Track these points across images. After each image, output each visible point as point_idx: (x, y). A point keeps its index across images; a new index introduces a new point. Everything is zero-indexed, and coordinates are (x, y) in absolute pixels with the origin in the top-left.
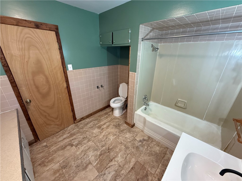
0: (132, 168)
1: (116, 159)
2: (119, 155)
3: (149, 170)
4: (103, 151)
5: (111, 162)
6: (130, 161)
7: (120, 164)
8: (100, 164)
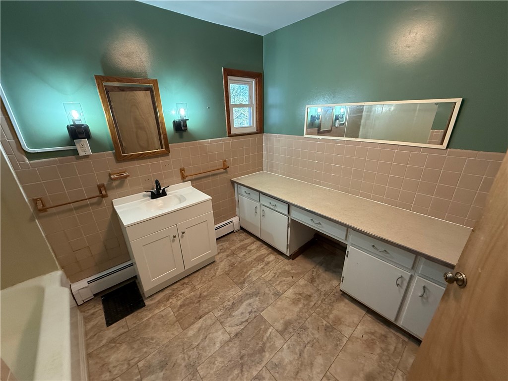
0: (200, 318)
1: (226, 337)
2: (218, 345)
3: (172, 313)
4: (257, 360)
5: (238, 331)
6: (199, 330)
7: (221, 326)
8: (261, 329)
